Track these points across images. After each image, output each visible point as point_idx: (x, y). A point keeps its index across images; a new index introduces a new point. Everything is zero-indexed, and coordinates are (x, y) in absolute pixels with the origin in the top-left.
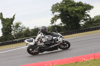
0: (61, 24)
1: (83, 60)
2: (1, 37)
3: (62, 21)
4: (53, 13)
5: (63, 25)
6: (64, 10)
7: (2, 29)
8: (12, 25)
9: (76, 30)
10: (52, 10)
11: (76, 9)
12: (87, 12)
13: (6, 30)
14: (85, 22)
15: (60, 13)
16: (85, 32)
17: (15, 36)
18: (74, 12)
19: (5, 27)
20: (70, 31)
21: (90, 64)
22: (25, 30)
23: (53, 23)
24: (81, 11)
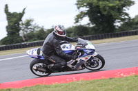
0: (89, 24)
1: (121, 76)
2: (6, 38)
3: (90, 20)
4: (79, 8)
5: (91, 26)
6: (94, 5)
7: (7, 27)
8: (20, 23)
9: (109, 34)
10: (77, 4)
11: (111, 5)
12: (126, 10)
13: (12, 29)
14: (122, 23)
15: (87, 9)
16: (121, 36)
17: (25, 37)
18: (107, 8)
19: (11, 24)
20: (100, 35)
21: (129, 81)
22: (38, 30)
23: (77, 22)
24: (117, 7)
